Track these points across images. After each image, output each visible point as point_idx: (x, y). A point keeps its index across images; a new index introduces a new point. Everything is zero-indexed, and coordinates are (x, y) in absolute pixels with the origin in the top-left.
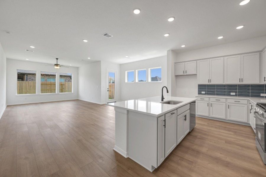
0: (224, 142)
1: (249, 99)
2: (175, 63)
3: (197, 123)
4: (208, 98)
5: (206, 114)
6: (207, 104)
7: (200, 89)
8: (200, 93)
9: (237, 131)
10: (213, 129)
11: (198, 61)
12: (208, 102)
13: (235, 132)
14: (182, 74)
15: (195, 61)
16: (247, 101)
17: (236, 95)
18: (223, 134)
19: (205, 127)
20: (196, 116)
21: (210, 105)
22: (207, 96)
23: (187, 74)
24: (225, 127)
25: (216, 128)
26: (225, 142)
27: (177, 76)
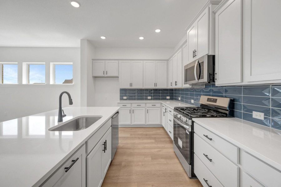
0: (150, 159)
1: (161, 102)
2: (93, 60)
3: (120, 138)
4: (130, 104)
5: (128, 122)
6: (129, 110)
7: (123, 93)
8: (121, 99)
9: (155, 136)
10: (137, 141)
11: (120, 61)
12: (130, 109)
13: (155, 138)
14: (101, 75)
15: (117, 61)
16: (160, 104)
17: (151, 99)
18: (146, 145)
19: (129, 141)
20: (119, 127)
21: (132, 112)
22: (129, 102)
23: (108, 75)
24: (146, 135)
25: (139, 138)
26: (152, 159)
27: (95, 78)
